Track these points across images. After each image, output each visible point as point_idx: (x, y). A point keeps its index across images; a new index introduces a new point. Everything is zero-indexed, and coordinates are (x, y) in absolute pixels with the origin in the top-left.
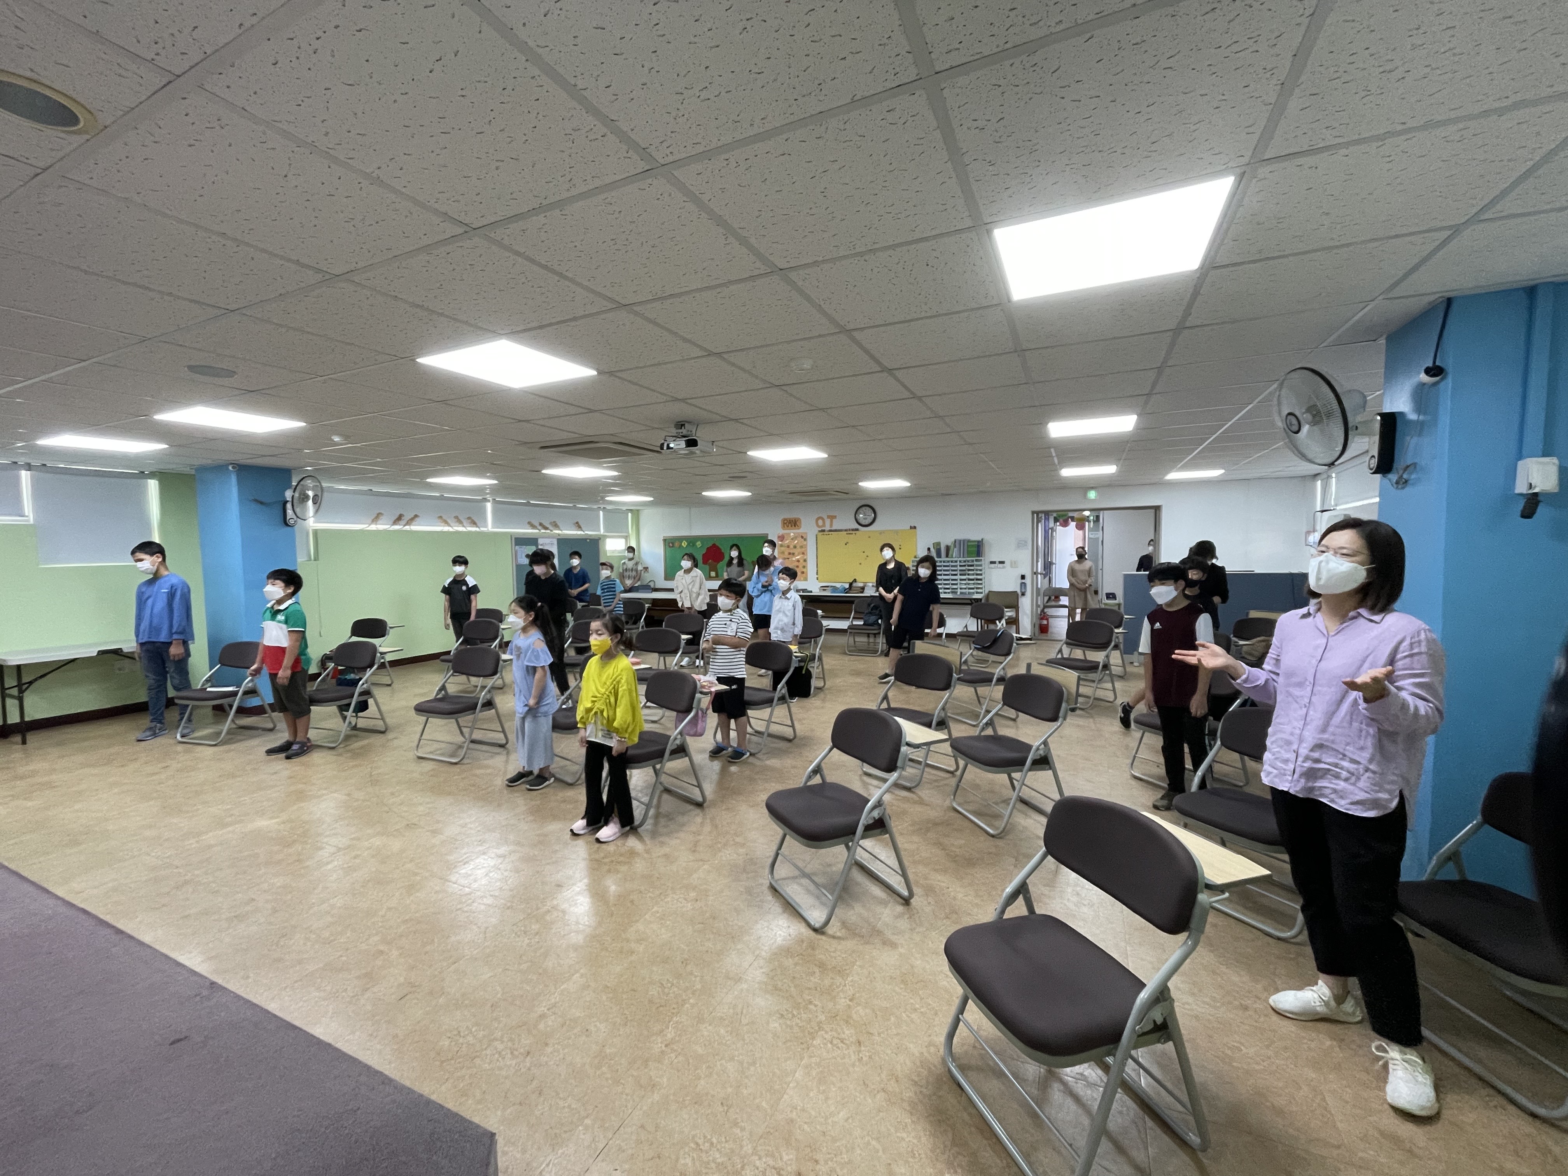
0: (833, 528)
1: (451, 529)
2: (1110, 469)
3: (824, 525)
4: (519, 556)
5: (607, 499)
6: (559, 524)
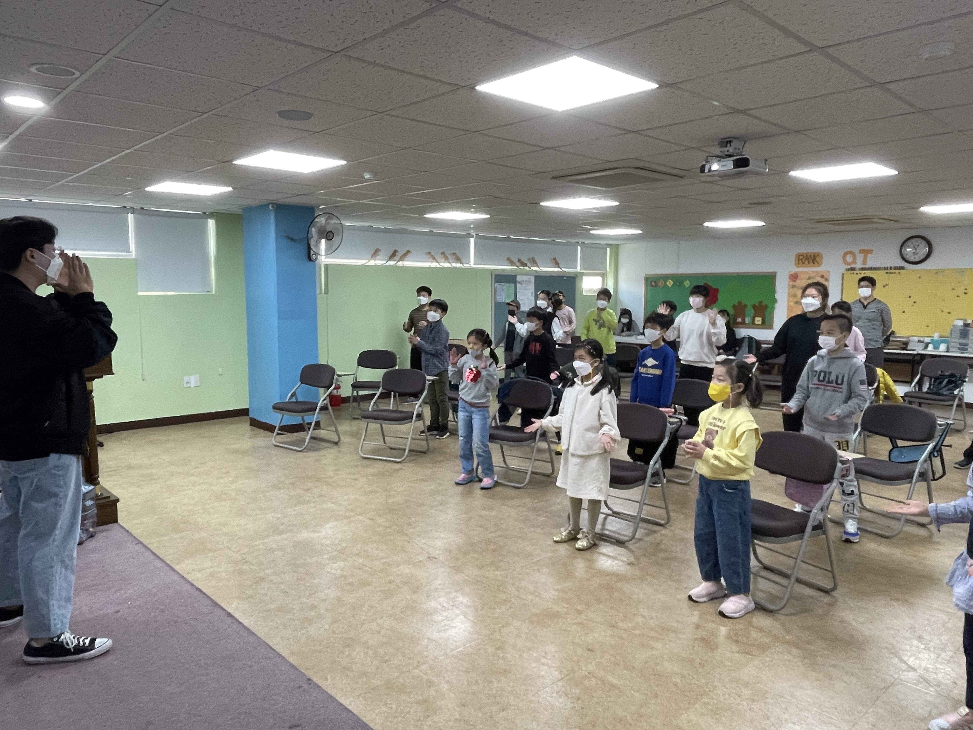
0: (867, 266)
1: (438, 266)
3: (854, 262)
4: (498, 293)
5: (592, 232)
6: (536, 260)
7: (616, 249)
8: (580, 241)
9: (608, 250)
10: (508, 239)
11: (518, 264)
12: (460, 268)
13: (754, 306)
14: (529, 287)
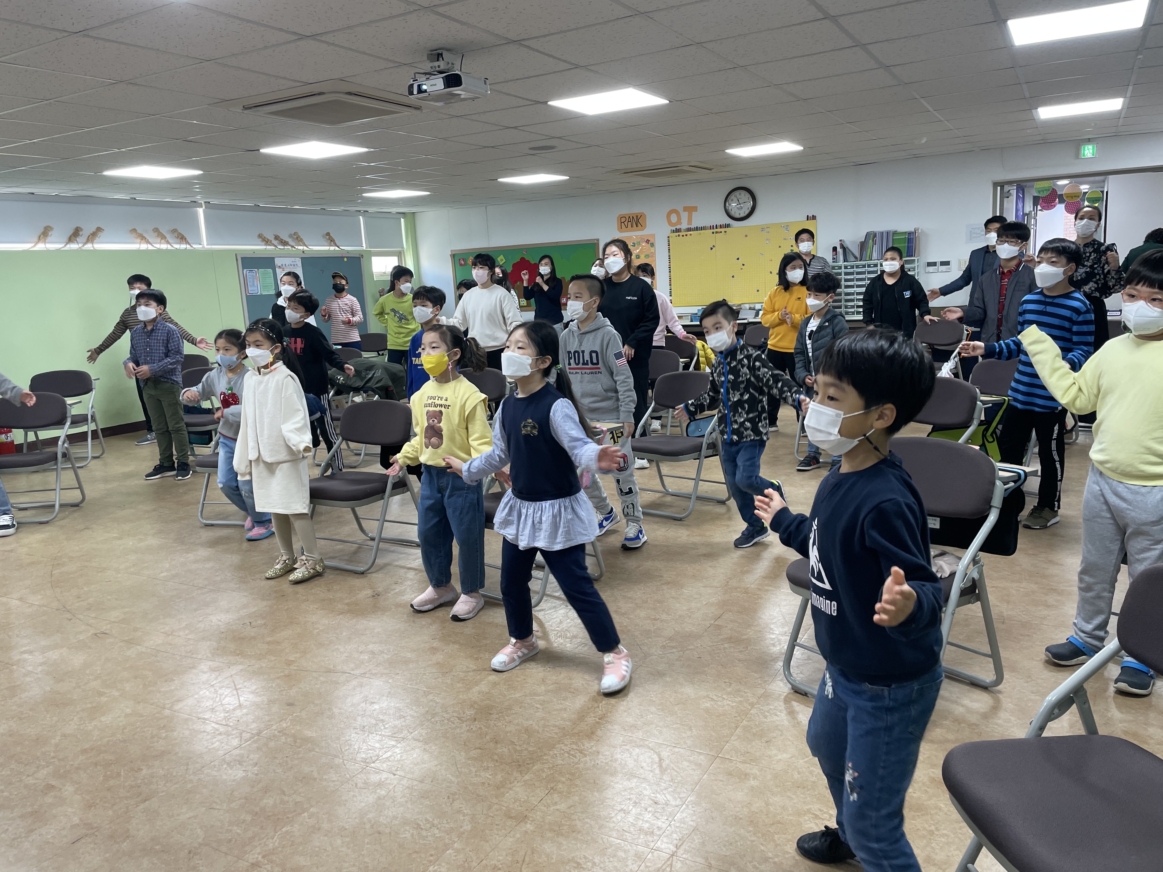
0: (693, 226)
1: (150, 247)
3: (679, 222)
4: (250, 283)
5: (366, 195)
6: (302, 236)
7: (412, 218)
8: (361, 209)
9: (402, 220)
10: (257, 208)
11: (275, 242)
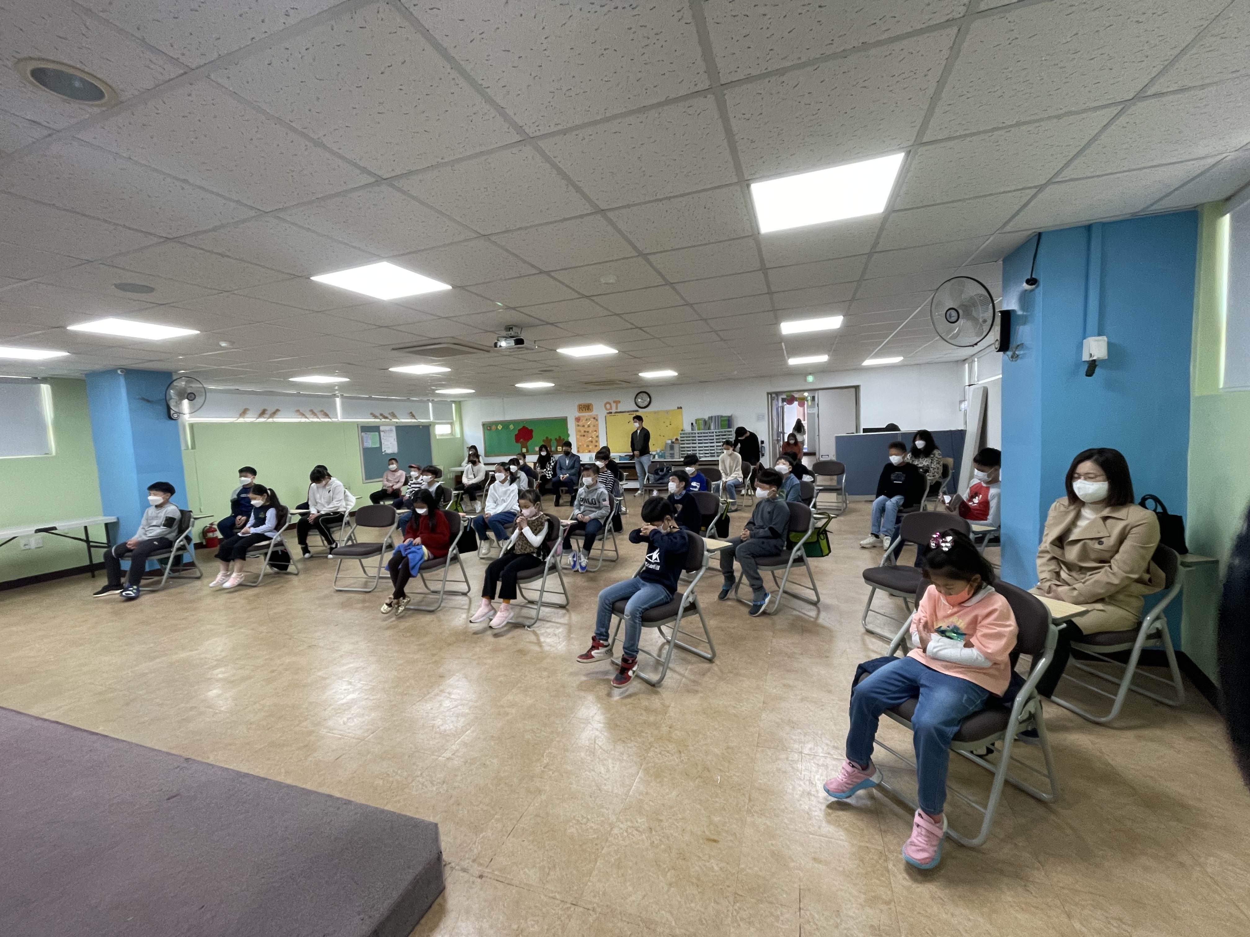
0: (619, 410)
1: (307, 420)
2: (823, 358)
3: (611, 408)
4: (365, 441)
5: (437, 392)
6: (396, 414)
7: (459, 404)
8: (431, 399)
9: (453, 405)
10: (370, 398)
11: (381, 417)
12: (328, 422)
13: (556, 439)
14: (391, 435)
